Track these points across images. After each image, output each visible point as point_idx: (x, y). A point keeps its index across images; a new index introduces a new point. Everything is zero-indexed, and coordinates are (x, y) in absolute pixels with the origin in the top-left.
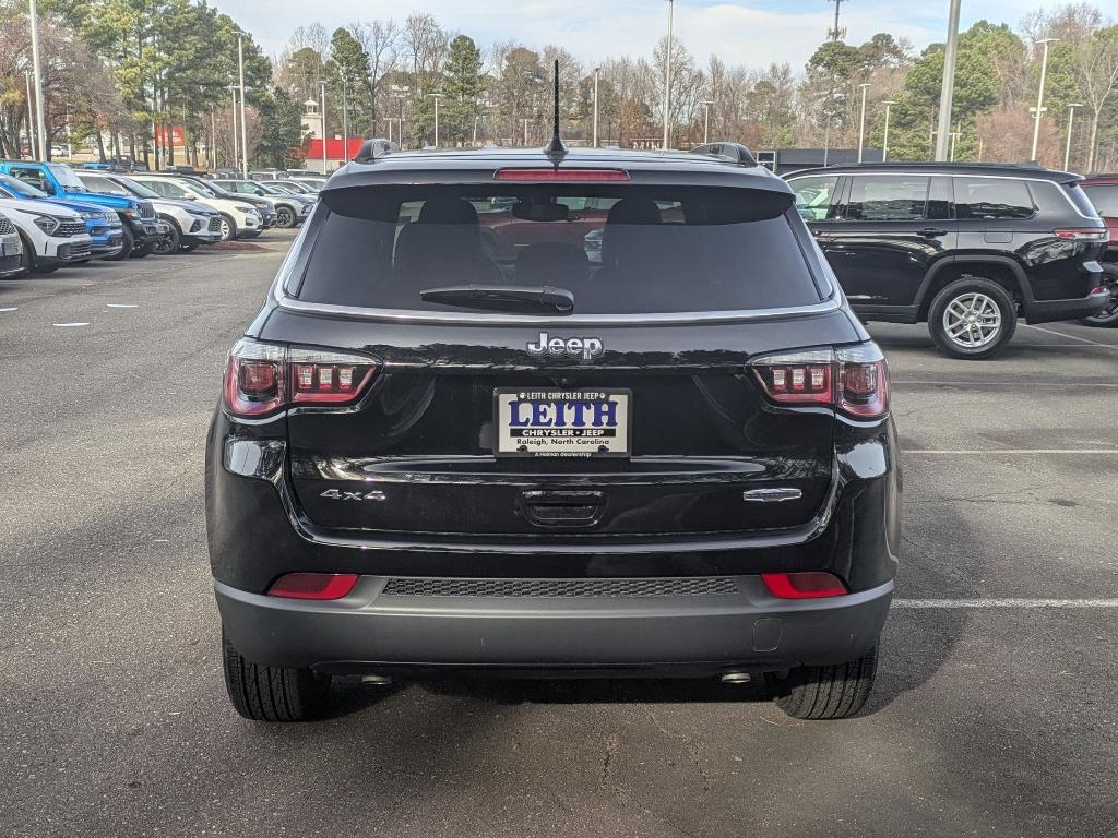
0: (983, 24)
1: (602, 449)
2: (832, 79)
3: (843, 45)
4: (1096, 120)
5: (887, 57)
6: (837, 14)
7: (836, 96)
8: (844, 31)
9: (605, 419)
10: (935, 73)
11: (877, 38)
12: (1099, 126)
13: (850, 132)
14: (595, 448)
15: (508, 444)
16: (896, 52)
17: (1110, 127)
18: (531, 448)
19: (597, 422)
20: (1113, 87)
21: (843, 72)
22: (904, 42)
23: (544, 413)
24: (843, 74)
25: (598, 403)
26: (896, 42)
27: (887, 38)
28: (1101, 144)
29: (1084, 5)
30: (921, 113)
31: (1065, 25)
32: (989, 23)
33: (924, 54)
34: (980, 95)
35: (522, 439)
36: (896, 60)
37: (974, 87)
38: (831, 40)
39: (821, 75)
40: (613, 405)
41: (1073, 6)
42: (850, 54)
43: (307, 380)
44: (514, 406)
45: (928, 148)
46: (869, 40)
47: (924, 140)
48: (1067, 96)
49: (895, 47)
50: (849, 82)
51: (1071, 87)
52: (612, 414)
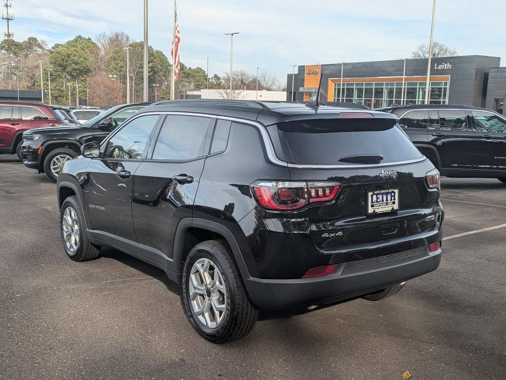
0: (80, 37)
1: (393, 208)
2: (10, 57)
3: (14, 41)
4: (134, 81)
5: (35, 48)
6: (8, 26)
7: (13, 65)
8: (13, 34)
9: (393, 198)
10: (63, 57)
11: (30, 39)
12: (135, 84)
13: (22, 82)
14: (391, 209)
15: (371, 210)
16: (40, 47)
17: (139, 84)
18: (376, 211)
19: (391, 200)
20: (139, 68)
21: (15, 53)
22: (43, 42)
23: (379, 198)
24: (15, 55)
25: (391, 193)
26: (40, 42)
27: (35, 40)
28: (137, 91)
29: (122, 33)
30: (59, 75)
31: (115, 41)
32: (83, 37)
33: (53, 48)
34: (84, 68)
35: (374, 208)
36: (40, 50)
37: (81, 64)
38: (6, 38)
39: (4, 54)
40: (395, 193)
41: (118, 32)
42: (17, 45)
43: (313, 194)
44: (372, 196)
45: (64, 91)
46: (26, 39)
47: (61, 87)
48: (121, 71)
49: (39, 44)
50: (19, 58)
51: (122, 67)
52: (394, 196)
